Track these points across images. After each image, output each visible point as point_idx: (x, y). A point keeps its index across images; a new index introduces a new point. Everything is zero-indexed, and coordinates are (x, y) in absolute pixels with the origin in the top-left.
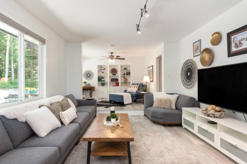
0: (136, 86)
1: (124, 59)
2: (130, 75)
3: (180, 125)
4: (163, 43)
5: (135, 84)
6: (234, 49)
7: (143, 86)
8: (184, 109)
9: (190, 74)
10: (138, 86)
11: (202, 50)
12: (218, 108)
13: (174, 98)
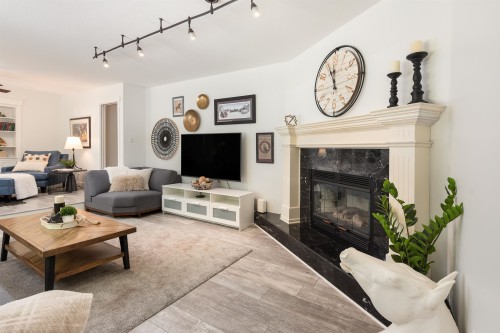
0: (43, 156)
1: (6, 91)
2: (13, 129)
3: (159, 211)
4: (122, 84)
5: (40, 153)
6: (220, 118)
7: (62, 156)
8: (164, 186)
9: (168, 139)
10: (47, 158)
11: (186, 110)
12: (207, 179)
13: (145, 174)
